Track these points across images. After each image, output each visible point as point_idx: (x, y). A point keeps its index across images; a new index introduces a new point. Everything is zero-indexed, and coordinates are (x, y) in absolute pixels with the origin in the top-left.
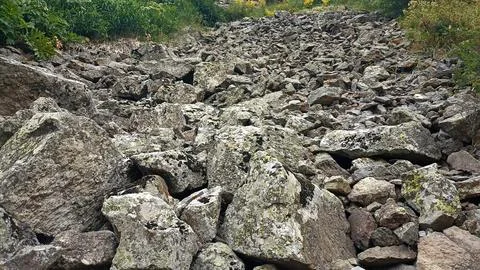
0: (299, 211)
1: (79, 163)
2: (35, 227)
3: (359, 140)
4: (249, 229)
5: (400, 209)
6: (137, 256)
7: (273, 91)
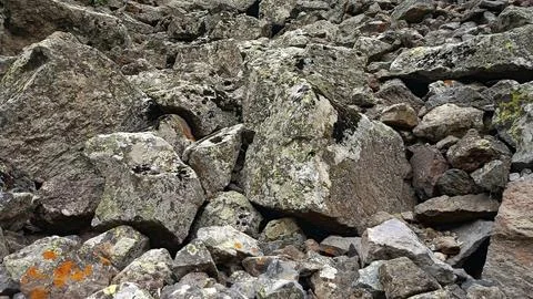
0: (329, 148)
1: (82, 101)
2: (35, 175)
3: (444, 57)
4: (265, 174)
5: (482, 143)
6: (122, 206)
7: (354, 15)
